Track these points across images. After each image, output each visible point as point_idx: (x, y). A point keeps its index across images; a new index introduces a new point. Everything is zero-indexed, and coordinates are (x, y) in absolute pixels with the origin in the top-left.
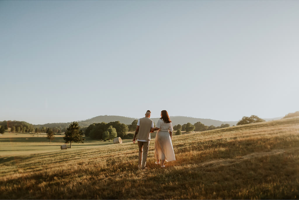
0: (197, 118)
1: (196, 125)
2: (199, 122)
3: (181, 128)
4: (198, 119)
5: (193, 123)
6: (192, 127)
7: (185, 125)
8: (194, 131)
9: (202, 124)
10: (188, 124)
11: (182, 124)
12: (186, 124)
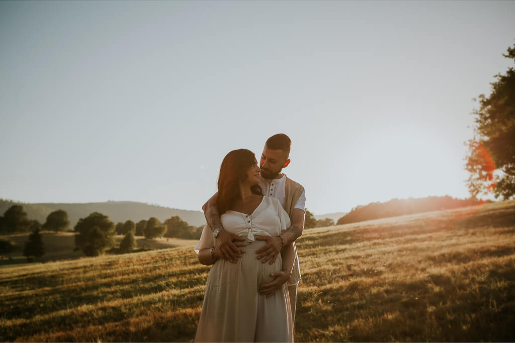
0: (171, 207)
1: (168, 222)
2: (177, 218)
3: (135, 229)
4: (173, 209)
5: (162, 219)
6: (160, 228)
7: (143, 222)
8: (165, 236)
9: (182, 222)
10: (152, 221)
11: (136, 221)
12: (147, 219)
